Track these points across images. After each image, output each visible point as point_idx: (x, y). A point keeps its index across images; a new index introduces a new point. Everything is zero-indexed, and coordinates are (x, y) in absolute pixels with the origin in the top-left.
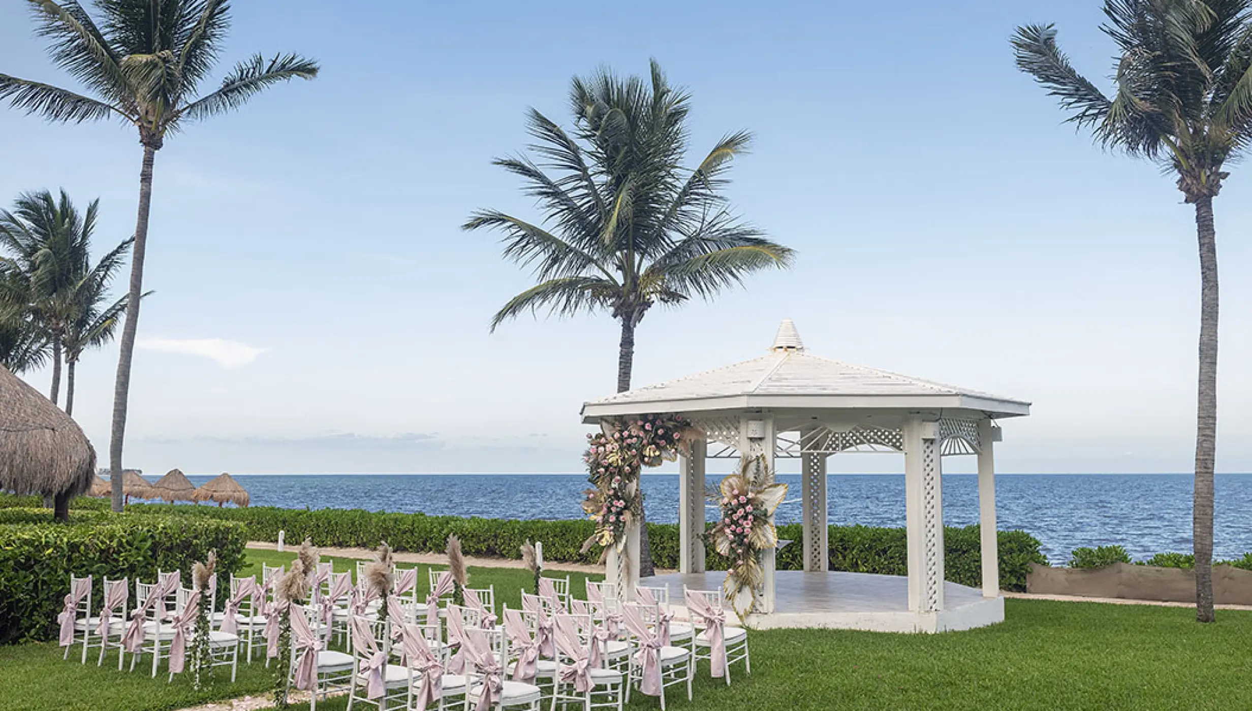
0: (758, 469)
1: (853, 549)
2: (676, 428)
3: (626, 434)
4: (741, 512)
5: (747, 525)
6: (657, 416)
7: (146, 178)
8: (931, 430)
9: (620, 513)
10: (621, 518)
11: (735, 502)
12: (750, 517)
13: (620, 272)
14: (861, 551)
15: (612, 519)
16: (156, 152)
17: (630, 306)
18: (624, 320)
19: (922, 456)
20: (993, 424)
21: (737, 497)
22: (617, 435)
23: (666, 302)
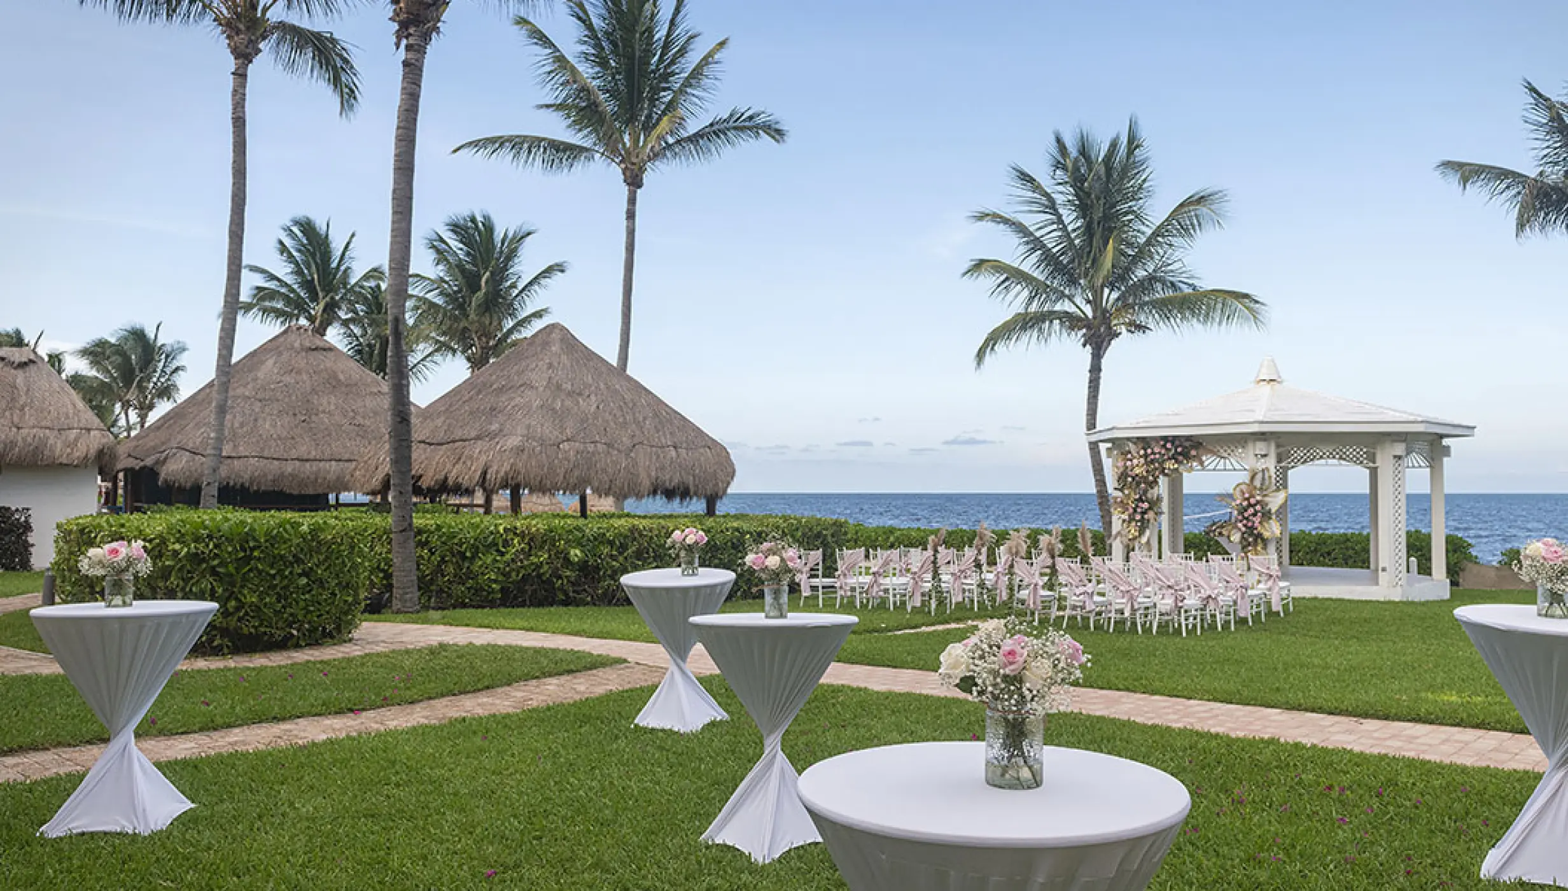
0: (1263, 479)
1: (1299, 551)
2: (1193, 447)
3: (1149, 451)
4: (1251, 510)
5: (1257, 520)
6: (1175, 437)
7: (631, 215)
8: (1400, 449)
9: (1144, 513)
10: (1146, 516)
11: (1245, 503)
12: (1259, 514)
13: (1088, 305)
14: (1307, 553)
15: (1138, 517)
16: (639, 191)
17: (1099, 336)
18: (1093, 349)
19: (1392, 468)
20: (1444, 444)
21: (1248, 499)
22: (1142, 452)
23: (1133, 332)
